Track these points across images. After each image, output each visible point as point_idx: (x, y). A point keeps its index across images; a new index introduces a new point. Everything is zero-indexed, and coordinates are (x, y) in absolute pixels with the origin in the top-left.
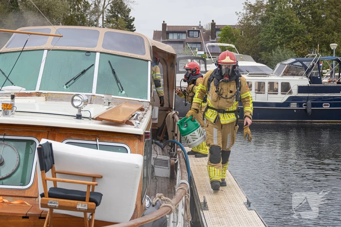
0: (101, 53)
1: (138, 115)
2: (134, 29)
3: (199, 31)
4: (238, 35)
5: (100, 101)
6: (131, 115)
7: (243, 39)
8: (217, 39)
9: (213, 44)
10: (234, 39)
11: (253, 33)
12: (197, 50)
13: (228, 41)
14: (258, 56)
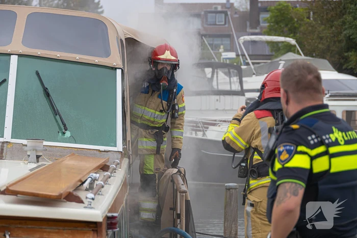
0: (20, 55)
1: (94, 180)
2: (100, 10)
3: (226, 14)
4: (302, 20)
5: (20, 153)
6: (80, 181)
7: (312, 27)
8: (261, 28)
9: (254, 37)
10: (295, 28)
11: (332, 16)
12: (221, 50)
13: (283, 31)
14: (342, 61)
